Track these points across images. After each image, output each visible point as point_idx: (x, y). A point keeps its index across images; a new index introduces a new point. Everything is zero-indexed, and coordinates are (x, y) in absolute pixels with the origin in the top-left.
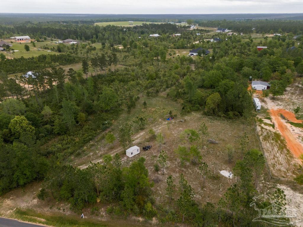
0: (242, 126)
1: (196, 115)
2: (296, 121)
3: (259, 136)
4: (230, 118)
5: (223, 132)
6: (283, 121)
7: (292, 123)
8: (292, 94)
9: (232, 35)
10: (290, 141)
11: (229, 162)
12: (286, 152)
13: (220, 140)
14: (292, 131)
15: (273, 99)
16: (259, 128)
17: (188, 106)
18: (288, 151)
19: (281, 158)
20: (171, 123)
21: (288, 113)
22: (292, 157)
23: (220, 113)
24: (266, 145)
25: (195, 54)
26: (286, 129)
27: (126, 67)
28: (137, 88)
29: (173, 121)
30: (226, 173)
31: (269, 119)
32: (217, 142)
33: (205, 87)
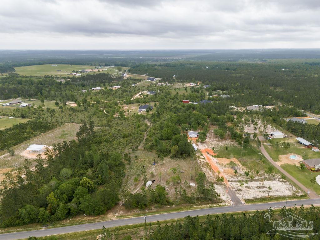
0: (191, 161)
1: (167, 159)
2: (214, 155)
3: (200, 165)
4: (184, 158)
5: (184, 166)
6: (209, 155)
7: (212, 156)
8: (210, 138)
9: (161, 85)
10: (213, 165)
11: (192, 179)
12: (212, 171)
13: (184, 170)
14: (213, 160)
15: (201, 142)
16: (199, 161)
17: (161, 154)
18: (213, 170)
19: (211, 174)
20: (157, 166)
21: (210, 150)
22: (215, 173)
23: (179, 156)
24: (204, 169)
25: (143, 110)
26: (210, 159)
27: (99, 128)
28: (122, 146)
29: (157, 165)
30: (192, 184)
31: (202, 155)
32: (183, 172)
33: (164, 139)
